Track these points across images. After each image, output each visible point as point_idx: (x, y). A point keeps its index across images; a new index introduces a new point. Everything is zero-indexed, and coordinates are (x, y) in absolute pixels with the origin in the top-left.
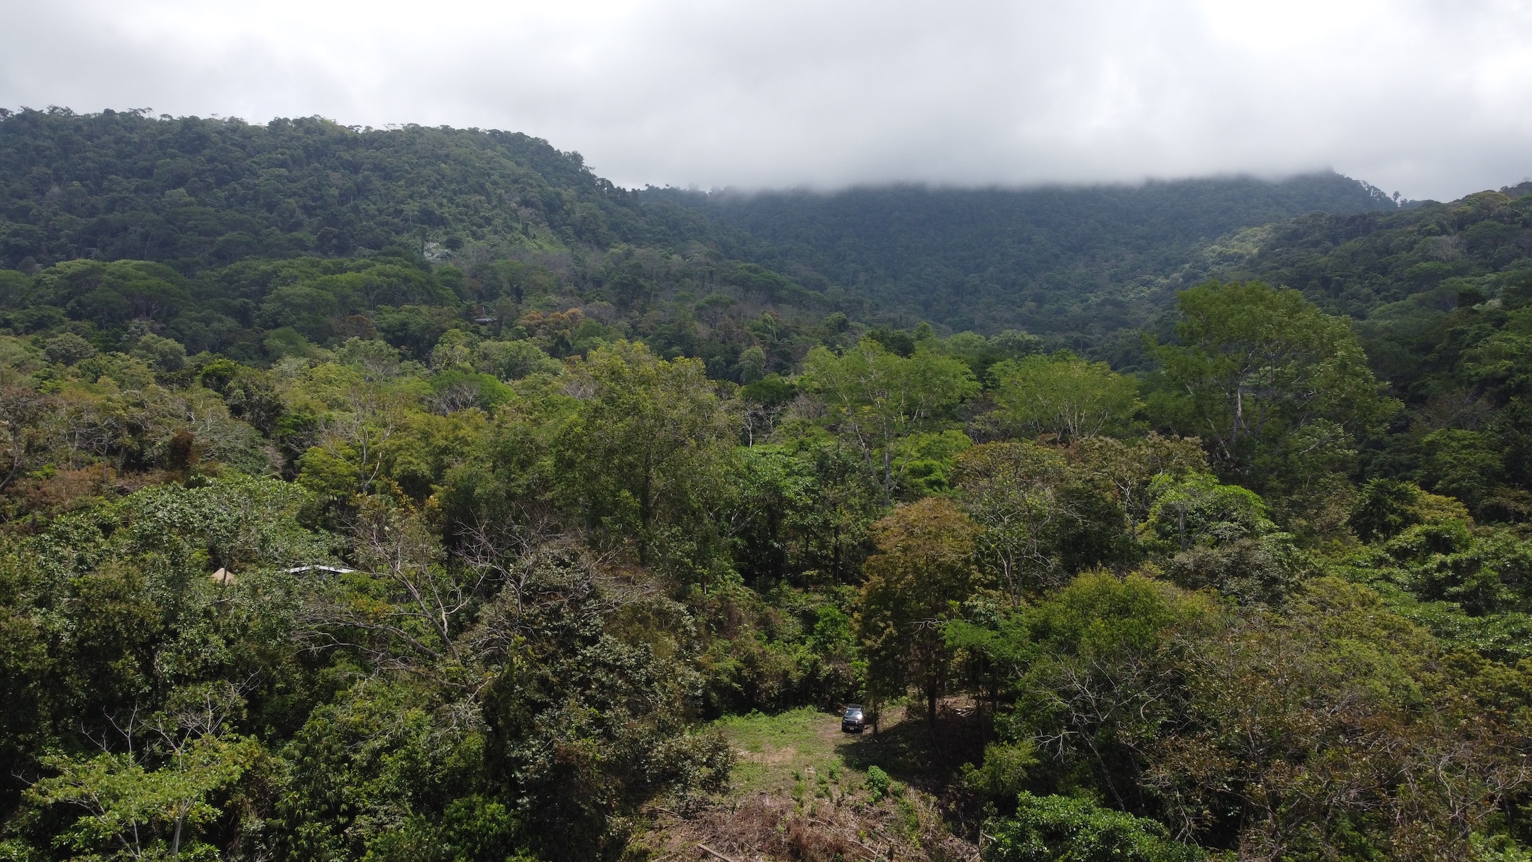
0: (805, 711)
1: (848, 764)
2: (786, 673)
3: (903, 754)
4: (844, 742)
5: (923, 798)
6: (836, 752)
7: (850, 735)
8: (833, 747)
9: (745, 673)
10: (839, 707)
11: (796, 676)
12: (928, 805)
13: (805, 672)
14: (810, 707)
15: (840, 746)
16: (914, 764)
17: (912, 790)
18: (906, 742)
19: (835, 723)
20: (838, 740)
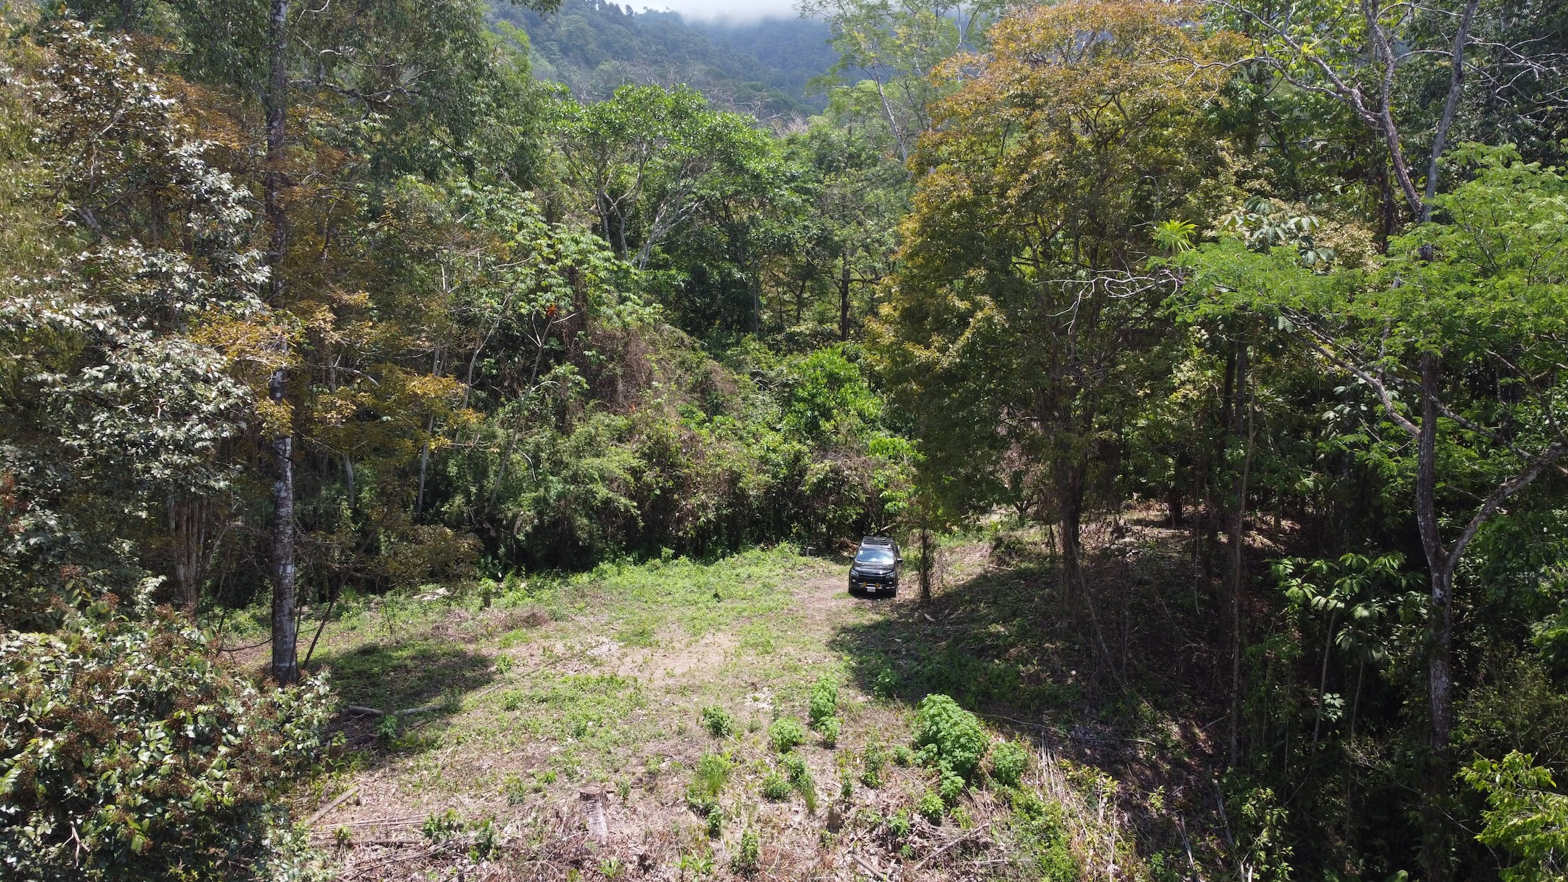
0: (774, 554)
1: (863, 679)
2: (735, 478)
3: (1000, 651)
4: (852, 620)
5: (1076, 783)
6: (833, 645)
7: (868, 603)
8: (825, 634)
9: (649, 477)
10: (844, 546)
11: (754, 483)
12: (1091, 805)
13: (775, 476)
14: (784, 545)
15: (845, 630)
16: (1035, 679)
17: (1042, 760)
18: (1005, 621)
19: (835, 577)
20: (837, 614)
